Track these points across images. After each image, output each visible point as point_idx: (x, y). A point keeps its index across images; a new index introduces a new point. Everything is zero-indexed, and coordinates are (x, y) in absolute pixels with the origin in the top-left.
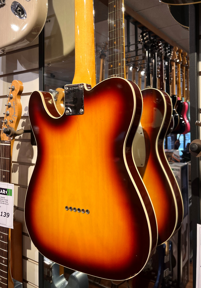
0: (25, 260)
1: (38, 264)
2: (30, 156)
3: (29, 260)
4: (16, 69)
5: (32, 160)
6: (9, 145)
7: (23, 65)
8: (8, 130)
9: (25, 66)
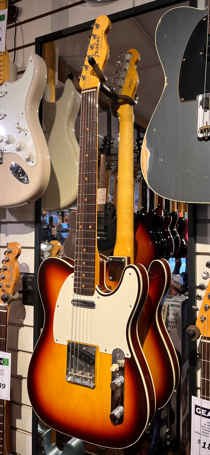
0: (14, 431)
1: (31, 434)
2: (21, 317)
3: (18, 430)
4: (5, 218)
5: (23, 321)
6: (6, 311)
7: (13, 215)
8: (6, 296)
9: (16, 217)
